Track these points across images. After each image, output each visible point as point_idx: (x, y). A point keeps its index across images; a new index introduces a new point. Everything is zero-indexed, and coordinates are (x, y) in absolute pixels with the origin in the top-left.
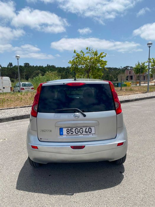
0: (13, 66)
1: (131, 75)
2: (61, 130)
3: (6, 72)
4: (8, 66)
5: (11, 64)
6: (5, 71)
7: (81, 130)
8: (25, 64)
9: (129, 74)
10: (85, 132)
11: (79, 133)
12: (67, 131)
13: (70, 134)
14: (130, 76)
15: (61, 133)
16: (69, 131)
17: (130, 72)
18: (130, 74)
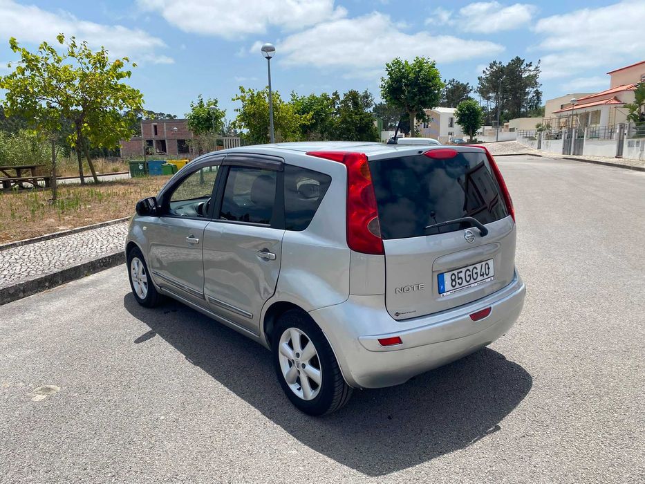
1: (159, 137)
2: (440, 277)
7: (468, 273)
9: (153, 136)
10: (481, 275)
11: (472, 281)
12: (453, 280)
13: (458, 286)
14: (157, 141)
15: (442, 287)
16: (454, 280)
17: (155, 127)
18: (156, 134)
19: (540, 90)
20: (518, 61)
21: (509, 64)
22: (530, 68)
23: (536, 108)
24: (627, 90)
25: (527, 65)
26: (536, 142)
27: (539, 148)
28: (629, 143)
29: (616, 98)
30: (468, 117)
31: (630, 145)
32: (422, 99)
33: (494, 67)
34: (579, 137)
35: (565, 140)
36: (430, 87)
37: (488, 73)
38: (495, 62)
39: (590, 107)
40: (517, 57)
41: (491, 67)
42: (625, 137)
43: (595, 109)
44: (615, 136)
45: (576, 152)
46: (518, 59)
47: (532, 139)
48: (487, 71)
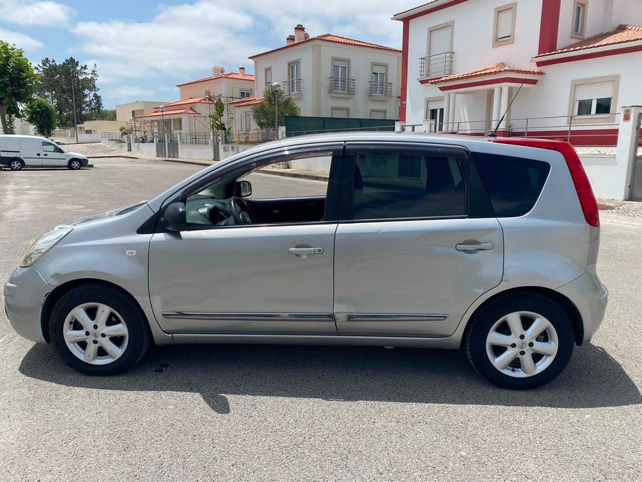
19: (98, 93)
20: (72, 62)
21: (64, 63)
22: (85, 71)
23: (99, 112)
24: (199, 102)
25: (82, 67)
26: (126, 145)
27: (130, 150)
28: (224, 148)
29: (191, 109)
30: (41, 115)
31: (225, 150)
32: (16, 91)
33: (48, 65)
34: (159, 141)
35: (157, 143)
36: (24, 78)
37: (41, 70)
38: (47, 59)
39: (170, 115)
40: (71, 58)
41: (44, 64)
42: (220, 143)
43: (177, 117)
44: (210, 142)
45: (171, 155)
46: (72, 60)
47: (120, 141)
48: (39, 68)
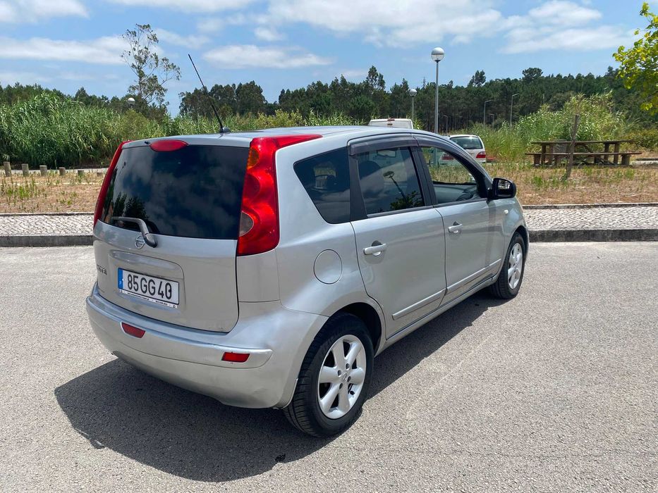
0: (488, 80)
2: (120, 272)
3: (460, 101)
4: (471, 82)
5: (480, 77)
6: (459, 99)
7: (152, 284)
8: (526, 71)
10: (159, 293)
11: (148, 293)
12: (129, 282)
13: (133, 290)
15: (121, 282)
